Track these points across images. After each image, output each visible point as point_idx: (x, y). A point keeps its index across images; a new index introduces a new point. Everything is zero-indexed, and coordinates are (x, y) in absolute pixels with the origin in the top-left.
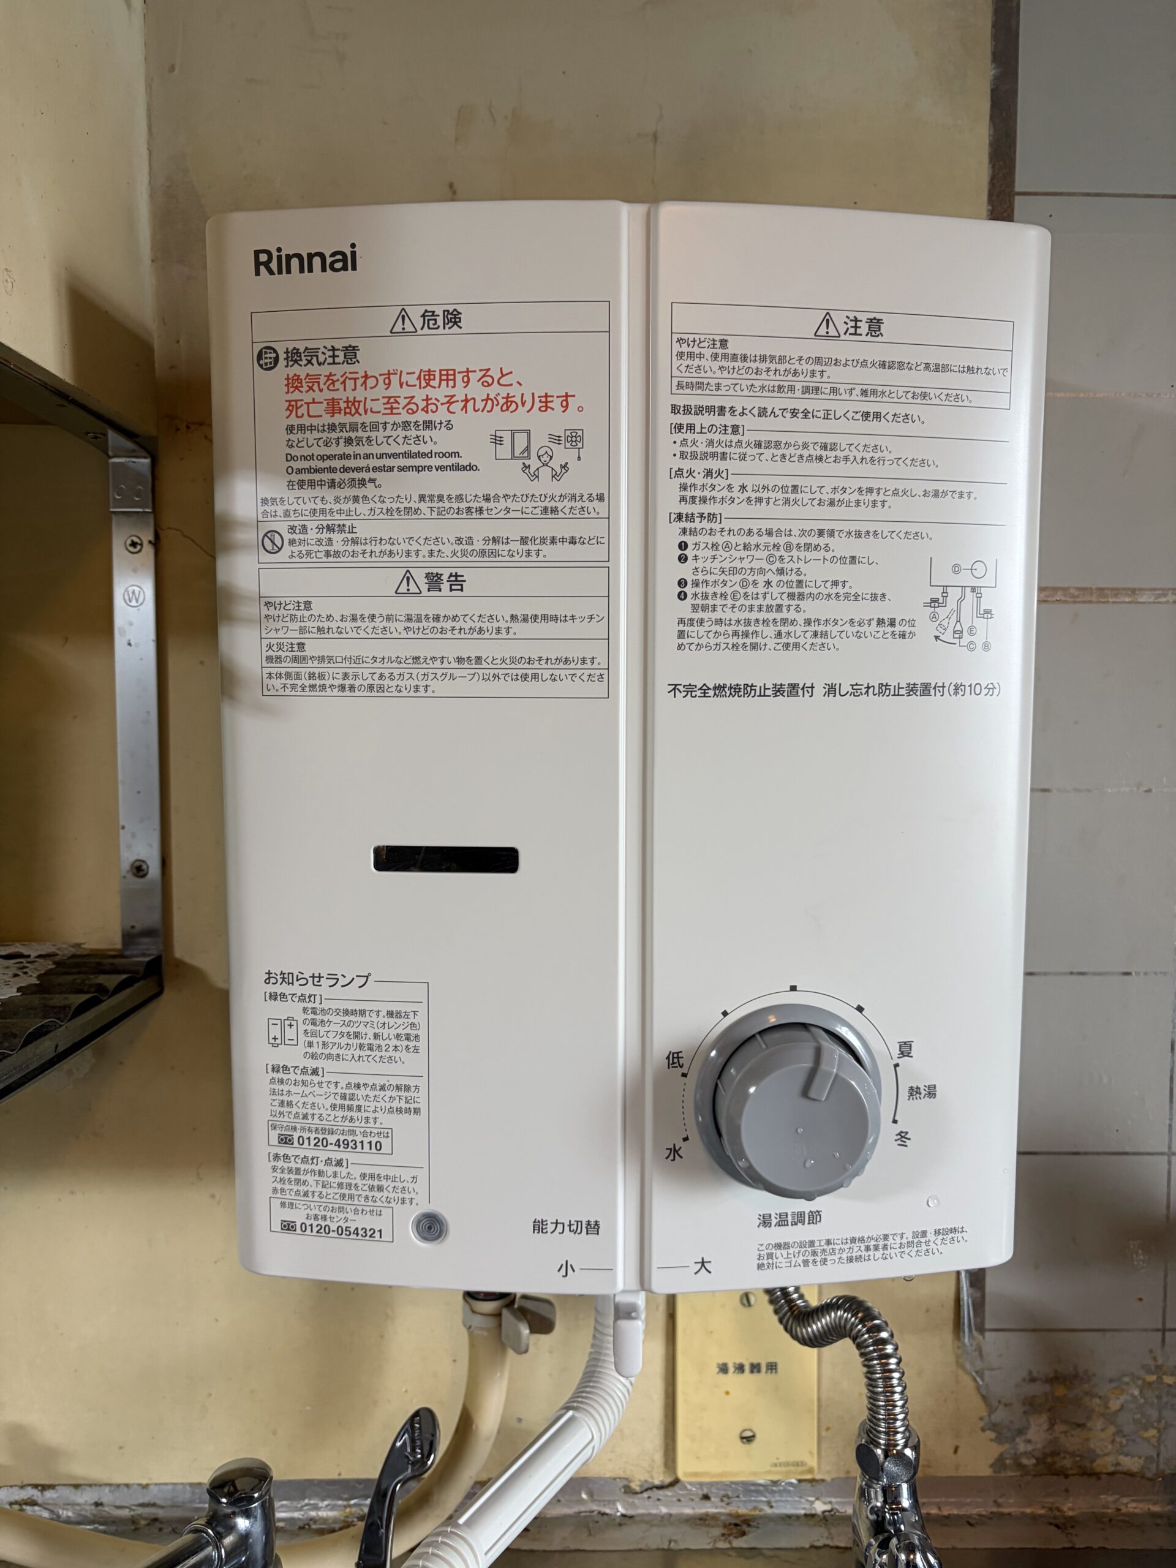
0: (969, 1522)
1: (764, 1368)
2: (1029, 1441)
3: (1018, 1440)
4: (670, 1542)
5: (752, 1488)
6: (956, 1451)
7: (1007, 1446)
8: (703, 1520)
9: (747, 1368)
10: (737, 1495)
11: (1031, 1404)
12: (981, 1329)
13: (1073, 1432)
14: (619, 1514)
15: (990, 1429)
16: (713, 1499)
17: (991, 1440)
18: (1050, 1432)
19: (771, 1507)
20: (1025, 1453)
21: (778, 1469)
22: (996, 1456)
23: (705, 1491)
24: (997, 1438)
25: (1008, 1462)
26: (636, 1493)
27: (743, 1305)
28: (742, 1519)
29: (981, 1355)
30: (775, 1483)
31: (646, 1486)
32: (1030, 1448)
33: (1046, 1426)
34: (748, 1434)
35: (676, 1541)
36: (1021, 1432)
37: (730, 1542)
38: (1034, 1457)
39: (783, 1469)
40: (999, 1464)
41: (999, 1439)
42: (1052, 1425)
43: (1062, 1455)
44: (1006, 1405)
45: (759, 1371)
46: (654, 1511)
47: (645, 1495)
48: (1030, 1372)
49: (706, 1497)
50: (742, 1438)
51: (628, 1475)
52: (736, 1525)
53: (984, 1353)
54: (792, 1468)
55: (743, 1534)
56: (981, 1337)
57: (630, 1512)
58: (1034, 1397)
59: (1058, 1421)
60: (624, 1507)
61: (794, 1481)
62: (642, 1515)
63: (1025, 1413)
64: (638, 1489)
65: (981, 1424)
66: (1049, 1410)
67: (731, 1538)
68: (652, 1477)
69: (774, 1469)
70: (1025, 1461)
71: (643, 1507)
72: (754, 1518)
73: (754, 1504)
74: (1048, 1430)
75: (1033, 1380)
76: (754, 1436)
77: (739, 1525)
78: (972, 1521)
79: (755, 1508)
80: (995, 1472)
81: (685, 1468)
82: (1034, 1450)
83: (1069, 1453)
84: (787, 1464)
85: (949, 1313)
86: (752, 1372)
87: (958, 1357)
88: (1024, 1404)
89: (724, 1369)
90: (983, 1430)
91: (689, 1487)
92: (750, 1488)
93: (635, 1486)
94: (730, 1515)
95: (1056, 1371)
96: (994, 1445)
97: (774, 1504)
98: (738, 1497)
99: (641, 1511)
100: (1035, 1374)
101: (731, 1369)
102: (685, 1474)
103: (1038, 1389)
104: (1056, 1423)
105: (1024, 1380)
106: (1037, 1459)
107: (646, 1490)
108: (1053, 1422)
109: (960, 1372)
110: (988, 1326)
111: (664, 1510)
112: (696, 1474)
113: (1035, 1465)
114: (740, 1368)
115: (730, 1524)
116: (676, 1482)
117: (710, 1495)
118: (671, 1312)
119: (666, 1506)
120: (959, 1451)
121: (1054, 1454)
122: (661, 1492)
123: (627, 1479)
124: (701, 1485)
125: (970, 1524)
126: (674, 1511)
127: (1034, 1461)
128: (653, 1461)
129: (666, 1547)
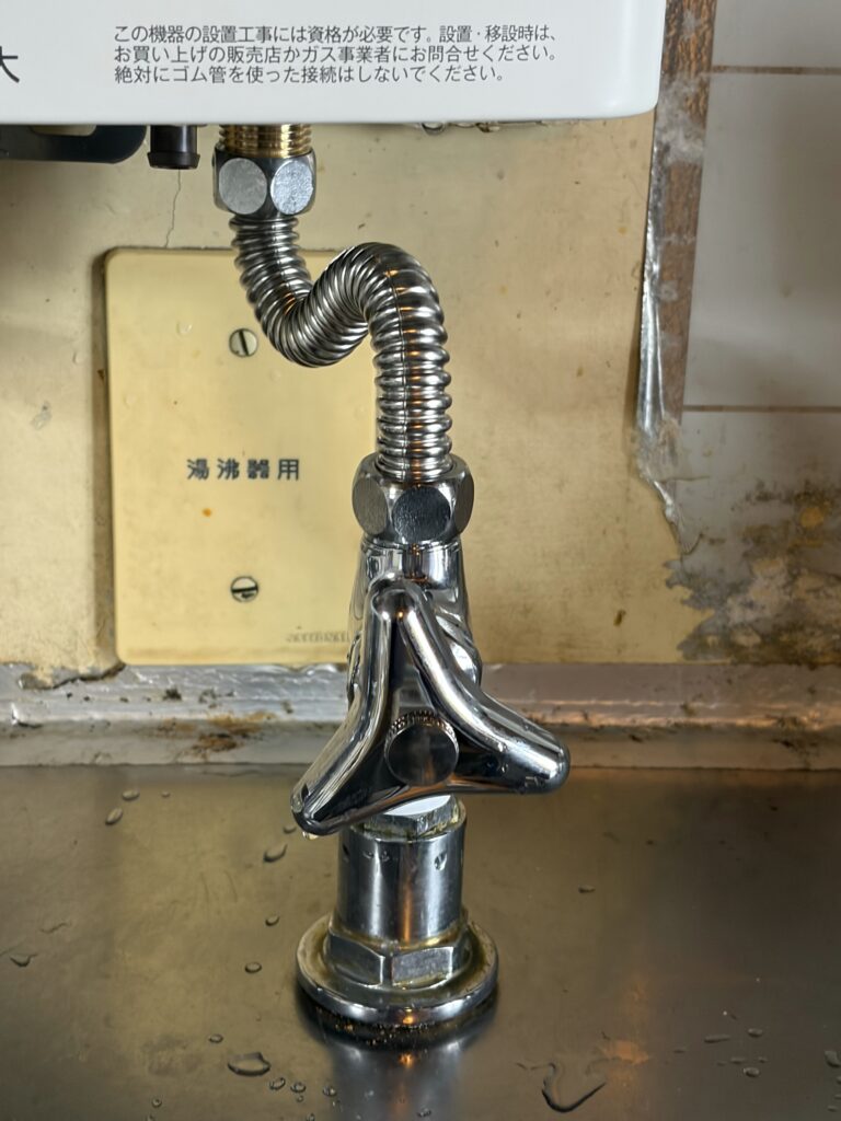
0: (635, 735)
1: (274, 468)
2: (751, 605)
3: (730, 601)
4: (96, 756)
5: (256, 680)
6: (619, 619)
7: (711, 612)
8: (168, 730)
9: (243, 469)
10: (228, 691)
11: (758, 541)
12: (678, 408)
13: (831, 591)
14: (14, 722)
15: (681, 583)
16: (184, 698)
17: (684, 602)
18: (788, 590)
19: (289, 711)
20: (742, 625)
21: (301, 645)
22: (690, 629)
23: (170, 685)
24: (692, 597)
25: (710, 640)
26: (46, 688)
27: (237, 353)
28: (234, 729)
29: (673, 452)
30: (296, 672)
31: (64, 676)
32: (751, 616)
33: (781, 580)
34: (248, 584)
35: (108, 755)
36: (736, 588)
37: (204, 756)
38: (757, 632)
39: (309, 645)
40: (696, 643)
41: (697, 601)
42: (793, 576)
43: (808, 630)
44: (712, 542)
45: (265, 475)
46: (77, 718)
47: (62, 691)
48: (761, 485)
49: (173, 695)
50: (235, 591)
51: (29, 656)
52: (222, 736)
53: (678, 450)
54: (325, 644)
55: (232, 746)
56: (675, 421)
57: (35, 719)
58: (765, 527)
59: (804, 571)
60: (23, 711)
61: (331, 669)
62: (56, 724)
63: (746, 555)
64: (49, 681)
65: (667, 574)
66: (791, 551)
67: (208, 751)
68: (74, 661)
69: (293, 645)
70: (742, 639)
71: (55, 709)
72: (257, 728)
73: (260, 706)
74: (784, 587)
75: (765, 497)
76: (256, 588)
77: (227, 735)
78: (638, 735)
79: (260, 713)
80: (686, 657)
81: (129, 644)
82: (757, 620)
83: (820, 627)
84: (317, 637)
85: (620, 379)
86: (252, 475)
87: (632, 456)
88: (745, 540)
89: (200, 469)
90: (669, 584)
91: (142, 678)
92: (252, 681)
93: (44, 675)
94: (216, 723)
95: (807, 483)
96: (687, 610)
97: (294, 707)
98: (230, 695)
99: (53, 718)
100: (769, 487)
101: (214, 471)
102: (132, 653)
103: (774, 513)
104: (799, 574)
105: (748, 498)
106: (763, 636)
107: (65, 683)
108: (795, 572)
109: (635, 484)
110: (689, 400)
111: (97, 716)
112: (150, 653)
113: (760, 647)
114: (231, 468)
115: (211, 735)
116: (119, 668)
117: (180, 692)
118: (101, 367)
119: (98, 709)
120: (626, 620)
121: (794, 627)
122: (91, 687)
123: (29, 665)
124: (165, 672)
125: (634, 738)
126: (117, 715)
127: (757, 639)
128: (76, 633)
129: (87, 761)
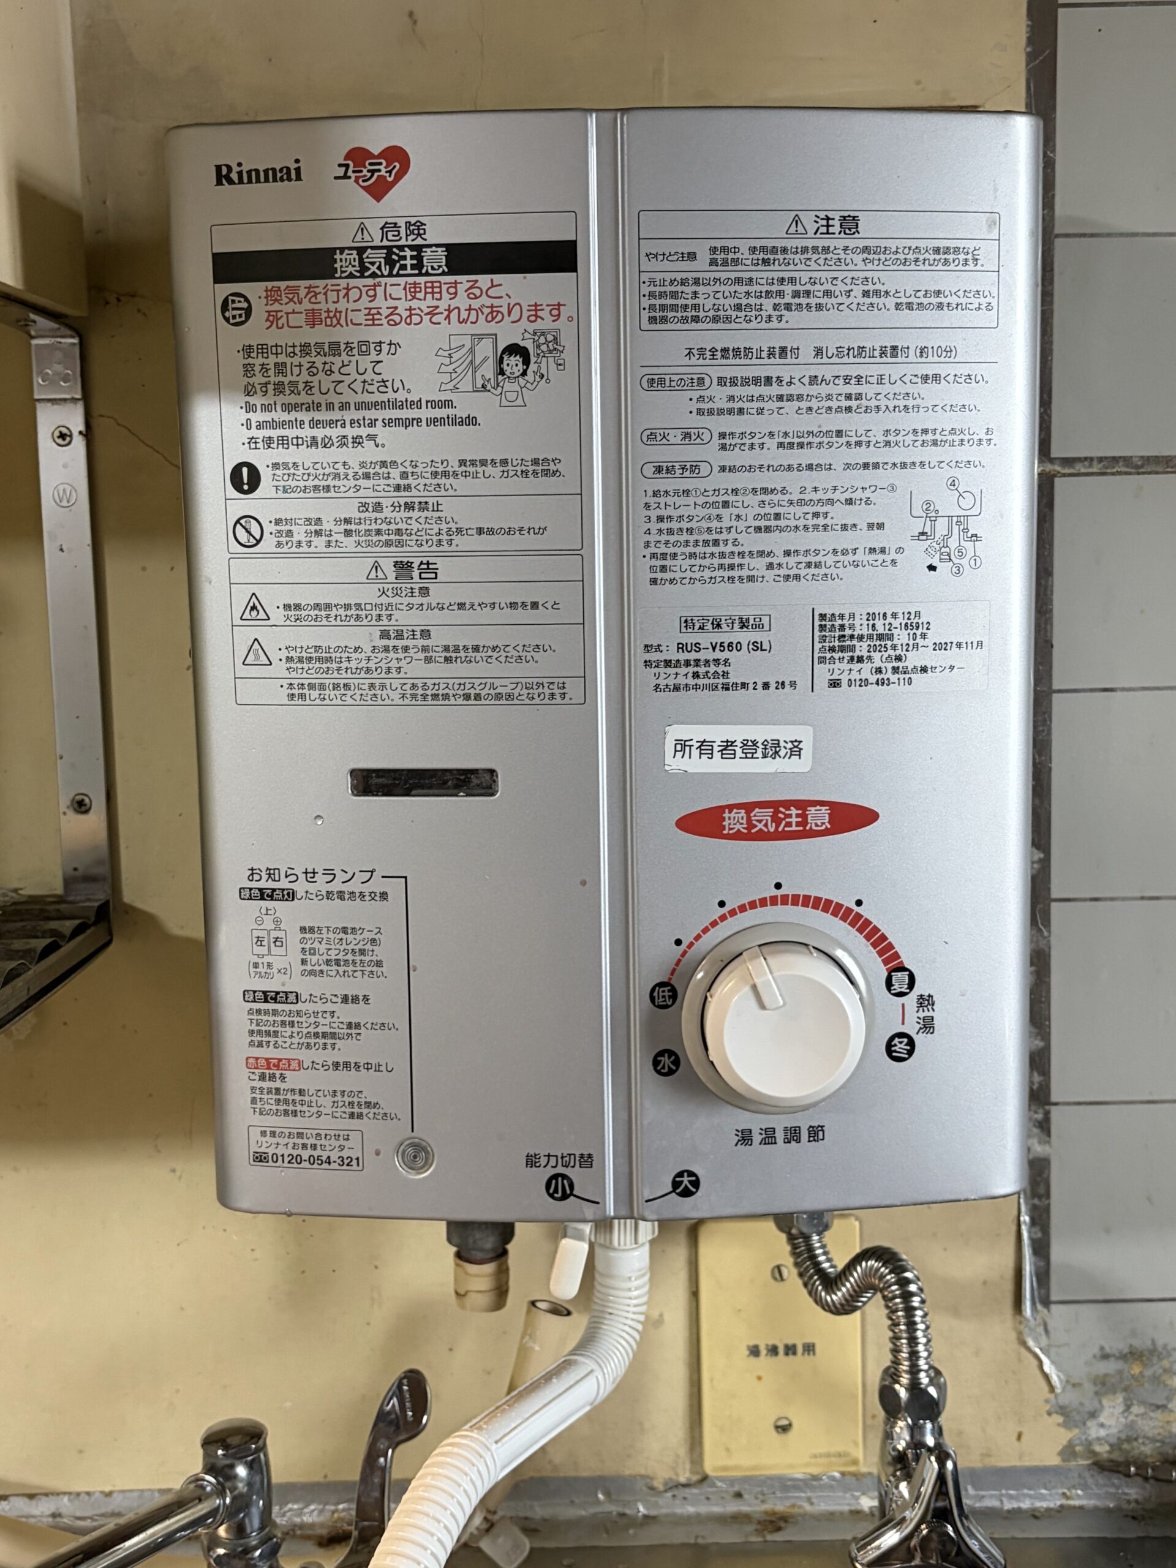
0: (1035, 1515)
1: (800, 1349)
2: (1102, 1425)
3: (1089, 1423)
4: (697, 1537)
5: (789, 1483)
6: (1019, 1437)
7: (1076, 1431)
8: (738, 1519)
9: (781, 1350)
10: (772, 1491)
11: (1103, 1384)
12: (1046, 1302)
13: (1152, 1414)
14: (640, 1514)
15: (1057, 1413)
16: (746, 1496)
17: (1059, 1425)
18: (1126, 1414)
19: (812, 1504)
20: (1098, 1439)
21: (820, 1461)
22: (1065, 1442)
23: (736, 1488)
24: (1064, 1422)
25: (1078, 1448)
26: (661, 1492)
27: (775, 1279)
28: (778, 1516)
29: (1046, 1331)
30: (815, 1478)
31: (670, 1485)
32: (1102, 1433)
33: (1121, 1408)
34: (784, 1422)
35: (703, 1537)
36: (1093, 1415)
37: (764, 1536)
38: (1107, 1442)
39: (824, 1460)
40: (1068, 1452)
41: (1066, 1425)
42: (1128, 1408)
43: (1141, 1441)
44: (1074, 1385)
45: (795, 1353)
46: (679, 1511)
47: (669, 1494)
48: (1102, 1348)
49: (739, 1495)
50: (777, 1427)
51: (650, 1472)
52: (771, 1522)
53: (1050, 1328)
54: (833, 1459)
55: (779, 1529)
56: (1045, 1311)
57: (653, 1513)
58: (1106, 1375)
59: (1135, 1402)
60: (644, 1507)
61: (837, 1475)
62: (667, 1515)
63: (1097, 1393)
64: (661, 1488)
65: (1048, 1407)
66: (1125, 1390)
67: (766, 1532)
68: (677, 1475)
69: (813, 1460)
70: (1098, 1448)
71: (667, 1506)
72: (792, 1516)
73: (793, 1501)
74: (1123, 1412)
75: (1105, 1356)
76: (790, 1425)
77: (775, 1522)
78: (1037, 1514)
79: (793, 1506)
80: (1064, 1460)
81: (711, 1463)
82: (1108, 1435)
83: (1148, 1438)
84: (828, 1455)
85: (1009, 1286)
86: (787, 1354)
87: (1020, 1334)
88: (1095, 1384)
89: (755, 1351)
90: (1049, 1414)
91: (719, 1484)
92: (785, 1484)
93: (658, 1484)
94: (766, 1513)
95: (1131, 1346)
96: (1062, 1430)
97: (814, 1500)
98: (774, 1493)
99: (664, 1511)
100: (1108, 1350)
101: (763, 1352)
102: (715, 1469)
103: (1110, 1367)
104: (1132, 1404)
105: (1095, 1356)
106: (1111, 1445)
107: (671, 1488)
108: (1129, 1403)
109: (1023, 1350)
110: (1054, 1297)
111: (691, 1509)
112: (725, 1468)
113: (1110, 1452)
114: (773, 1350)
115: (765, 1521)
116: (705, 1478)
117: (743, 1492)
118: (694, 1289)
119: (692, 1505)
120: (1023, 1439)
121: (1129, 1440)
122: (687, 1490)
123: (648, 1477)
124: (732, 1481)
125: (1035, 1517)
126: (703, 1509)
127: (1107, 1448)
128: (678, 1456)
129: (692, 1541)
